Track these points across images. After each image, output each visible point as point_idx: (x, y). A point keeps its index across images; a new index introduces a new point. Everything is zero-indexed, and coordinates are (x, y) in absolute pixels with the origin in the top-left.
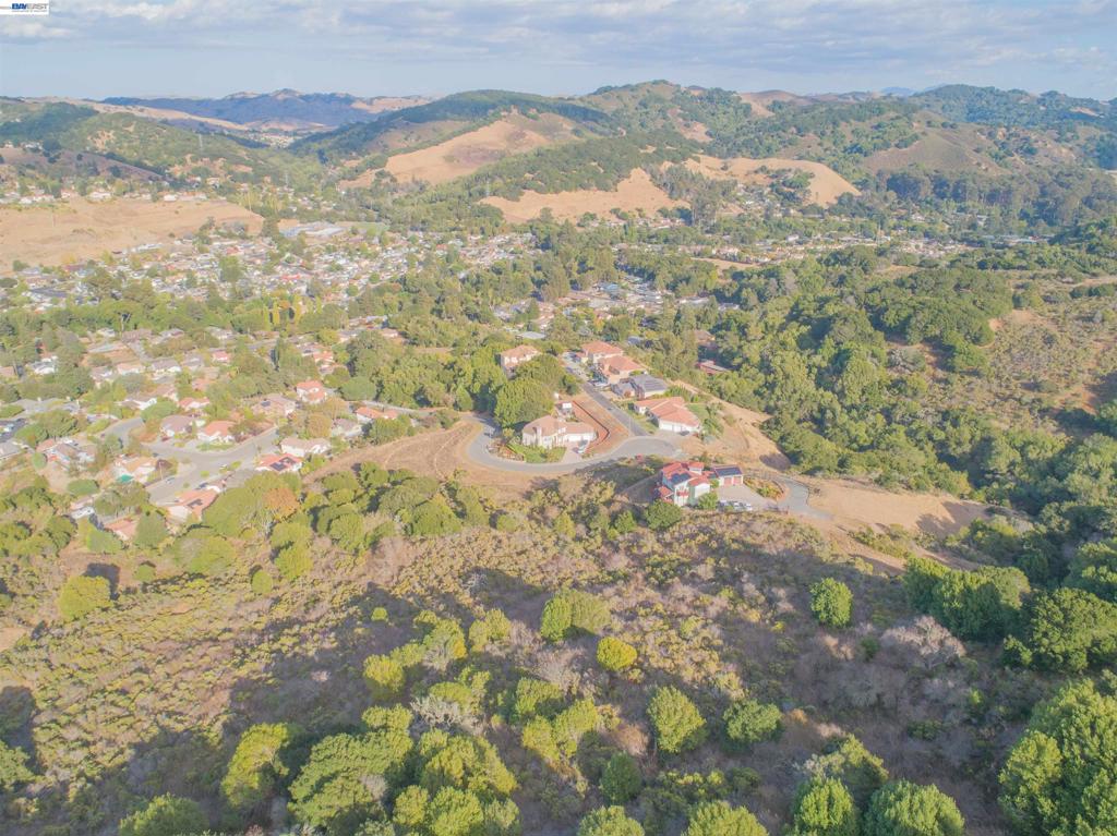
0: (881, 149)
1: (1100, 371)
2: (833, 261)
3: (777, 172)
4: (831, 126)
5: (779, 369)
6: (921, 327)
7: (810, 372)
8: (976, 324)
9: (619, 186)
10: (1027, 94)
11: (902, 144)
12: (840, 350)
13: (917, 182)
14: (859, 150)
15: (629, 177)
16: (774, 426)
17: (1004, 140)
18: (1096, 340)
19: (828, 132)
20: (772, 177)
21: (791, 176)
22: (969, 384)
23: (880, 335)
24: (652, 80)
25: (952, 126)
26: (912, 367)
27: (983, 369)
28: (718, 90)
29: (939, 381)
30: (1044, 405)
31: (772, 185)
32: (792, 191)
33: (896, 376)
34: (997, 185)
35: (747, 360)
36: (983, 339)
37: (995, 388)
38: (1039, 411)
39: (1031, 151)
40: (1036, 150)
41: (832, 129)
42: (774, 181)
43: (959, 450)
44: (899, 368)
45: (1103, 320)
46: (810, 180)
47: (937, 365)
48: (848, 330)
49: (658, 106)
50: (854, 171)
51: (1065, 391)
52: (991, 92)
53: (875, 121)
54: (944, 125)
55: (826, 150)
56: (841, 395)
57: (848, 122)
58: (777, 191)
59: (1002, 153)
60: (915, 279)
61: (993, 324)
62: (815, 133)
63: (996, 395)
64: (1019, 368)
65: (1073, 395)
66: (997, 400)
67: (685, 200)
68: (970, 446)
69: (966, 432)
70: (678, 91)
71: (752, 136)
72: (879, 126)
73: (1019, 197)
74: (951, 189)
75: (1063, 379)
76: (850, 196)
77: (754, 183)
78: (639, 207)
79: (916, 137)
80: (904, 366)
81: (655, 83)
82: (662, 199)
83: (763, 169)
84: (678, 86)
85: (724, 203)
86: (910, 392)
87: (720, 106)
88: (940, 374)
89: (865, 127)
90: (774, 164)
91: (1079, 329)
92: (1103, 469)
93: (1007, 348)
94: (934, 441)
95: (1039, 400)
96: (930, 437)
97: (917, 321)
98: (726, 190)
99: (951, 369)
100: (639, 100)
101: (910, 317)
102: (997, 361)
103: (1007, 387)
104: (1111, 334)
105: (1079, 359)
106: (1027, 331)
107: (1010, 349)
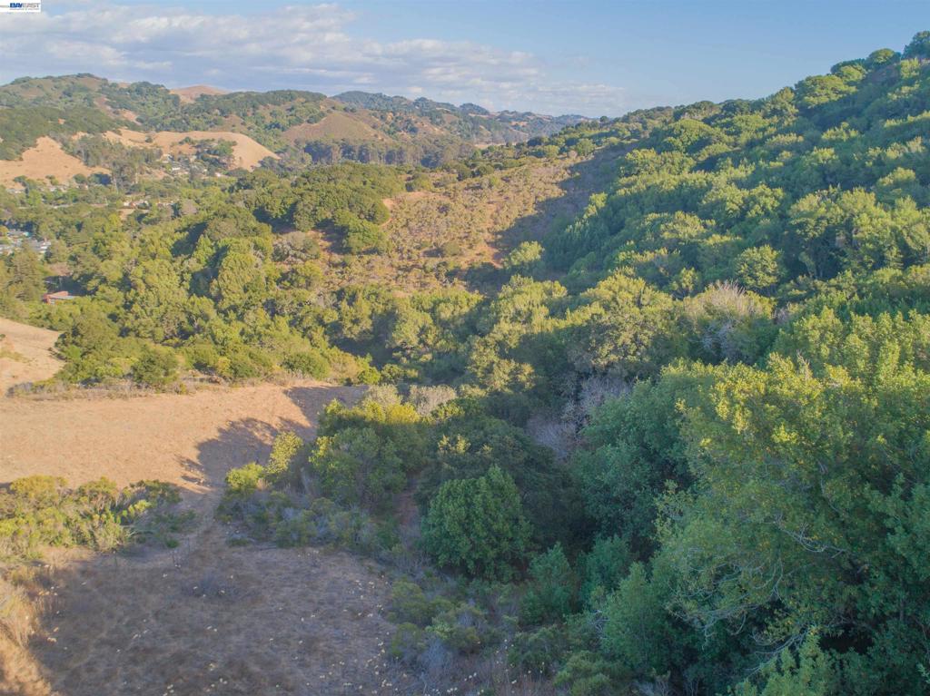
0: (296, 125)
1: (499, 228)
2: (236, 188)
3: (202, 141)
4: (251, 109)
5: (139, 282)
6: (310, 211)
7: (182, 280)
8: (368, 202)
9: (24, 155)
10: (406, 99)
11: (312, 120)
12: (218, 249)
13: (329, 148)
14: (277, 126)
15: (35, 146)
16: (71, 339)
17: (392, 122)
18: (489, 203)
19: (250, 114)
20: (198, 147)
21: (215, 145)
22: (368, 262)
23: (267, 228)
24: (76, 74)
25: (352, 111)
26: (303, 255)
27: (382, 246)
28: (146, 84)
29: (336, 266)
30: (451, 268)
31: (198, 154)
32: (218, 157)
33: (286, 268)
34: (391, 148)
35: (104, 281)
36: (378, 216)
37: (396, 261)
38: (446, 275)
39: (413, 130)
40: (417, 128)
41: (252, 112)
42: (200, 150)
43: (357, 329)
44: (290, 258)
45: (490, 186)
46: (233, 147)
47: (332, 250)
48: (227, 226)
49: (84, 94)
50: (275, 143)
51: (470, 252)
52: (381, 96)
53: (289, 105)
54: (345, 109)
55: (249, 128)
56: (218, 298)
57: (265, 105)
58: (202, 158)
59: (392, 129)
60: (307, 178)
61: (388, 203)
62: (238, 115)
63: (399, 268)
64: (418, 238)
65: (477, 255)
66: (400, 272)
67: (104, 166)
68: (370, 322)
69: (364, 307)
70: (105, 84)
71: (179, 117)
72: (293, 109)
73: (409, 156)
74: (357, 153)
75: (464, 240)
76: (271, 160)
77: (180, 153)
78: (50, 175)
79: (322, 115)
80: (295, 256)
81: (80, 76)
82: (78, 167)
83: (187, 140)
84: (105, 80)
85: (148, 169)
86: (302, 281)
87: (150, 97)
88: (337, 258)
89: (281, 109)
90: (197, 136)
91: (470, 197)
92: (535, 309)
93: (404, 223)
94: (325, 326)
95: (445, 264)
96: (320, 321)
97: (304, 205)
98: (150, 158)
99: (348, 250)
100: (63, 90)
101: (295, 203)
102: (395, 236)
103: (409, 258)
104: (501, 195)
105: (477, 220)
106: (423, 206)
107: (407, 224)
